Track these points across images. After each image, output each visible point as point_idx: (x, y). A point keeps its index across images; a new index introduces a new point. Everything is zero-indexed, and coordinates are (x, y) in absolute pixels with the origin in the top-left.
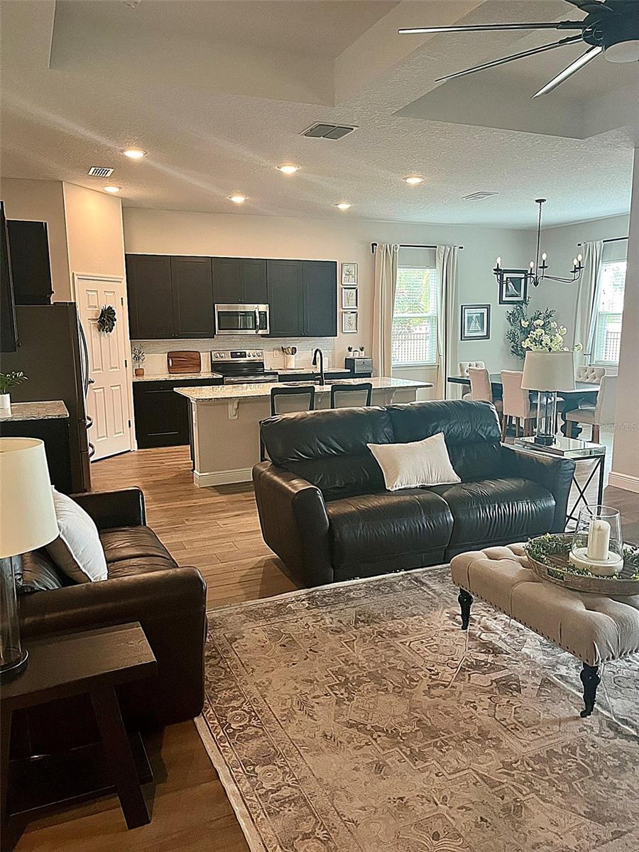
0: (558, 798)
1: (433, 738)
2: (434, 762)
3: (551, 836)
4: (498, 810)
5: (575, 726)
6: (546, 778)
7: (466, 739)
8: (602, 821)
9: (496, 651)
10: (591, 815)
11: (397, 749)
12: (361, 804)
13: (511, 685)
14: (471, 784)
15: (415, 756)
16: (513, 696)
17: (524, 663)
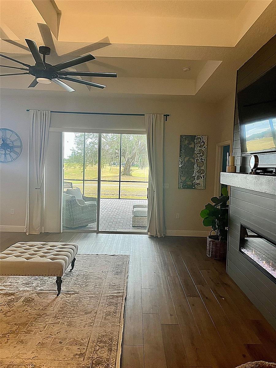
0: (76, 315)
1: (26, 325)
2: (35, 330)
3: (85, 323)
4: (66, 327)
5: (59, 299)
6: (67, 313)
7: (36, 319)
8: (90, 312)
9: (13, 294)
10: (86, 313)
11: (20, 334)
12: (31, 352)
13: (29, 300)
14: (53, 327)
15: (28, 332)
16: (34, 302)
17: (25, 292)
